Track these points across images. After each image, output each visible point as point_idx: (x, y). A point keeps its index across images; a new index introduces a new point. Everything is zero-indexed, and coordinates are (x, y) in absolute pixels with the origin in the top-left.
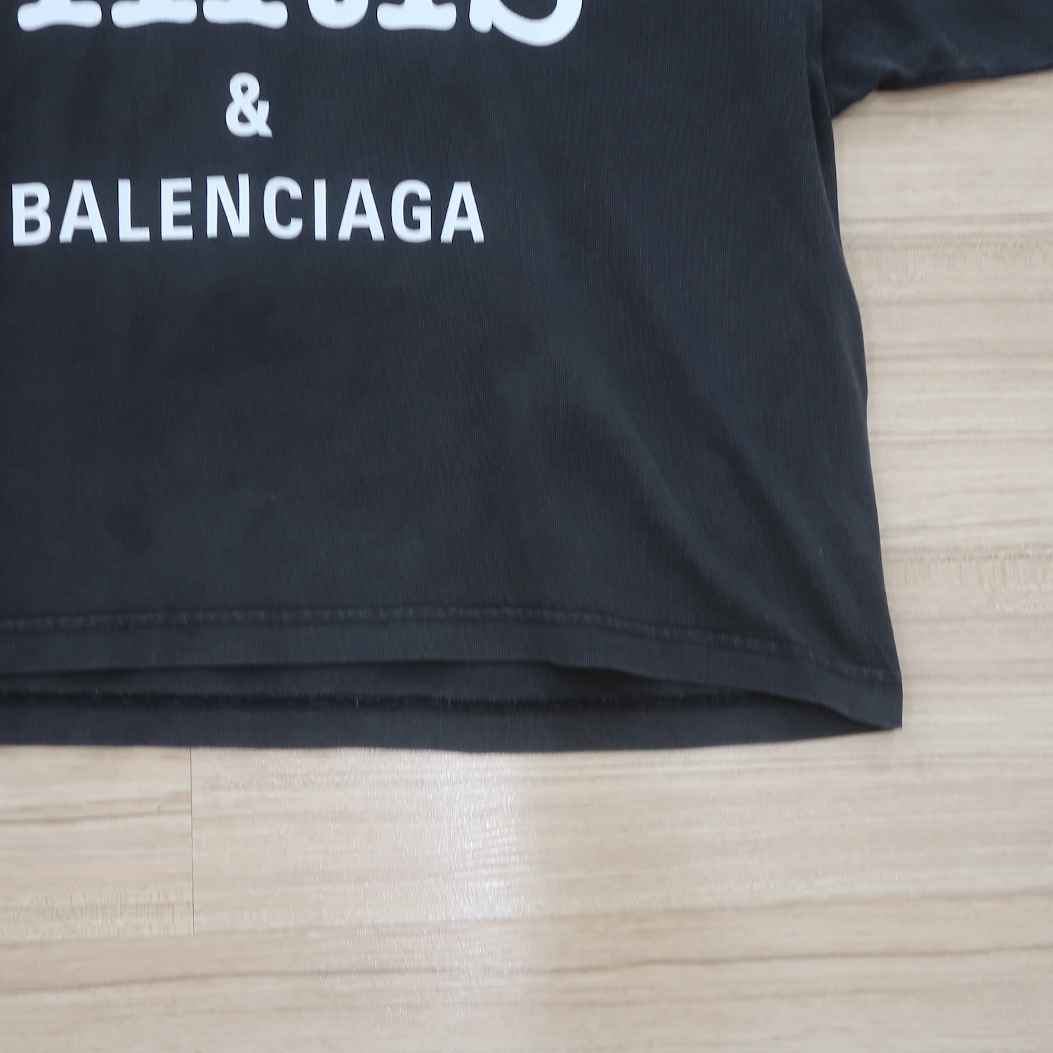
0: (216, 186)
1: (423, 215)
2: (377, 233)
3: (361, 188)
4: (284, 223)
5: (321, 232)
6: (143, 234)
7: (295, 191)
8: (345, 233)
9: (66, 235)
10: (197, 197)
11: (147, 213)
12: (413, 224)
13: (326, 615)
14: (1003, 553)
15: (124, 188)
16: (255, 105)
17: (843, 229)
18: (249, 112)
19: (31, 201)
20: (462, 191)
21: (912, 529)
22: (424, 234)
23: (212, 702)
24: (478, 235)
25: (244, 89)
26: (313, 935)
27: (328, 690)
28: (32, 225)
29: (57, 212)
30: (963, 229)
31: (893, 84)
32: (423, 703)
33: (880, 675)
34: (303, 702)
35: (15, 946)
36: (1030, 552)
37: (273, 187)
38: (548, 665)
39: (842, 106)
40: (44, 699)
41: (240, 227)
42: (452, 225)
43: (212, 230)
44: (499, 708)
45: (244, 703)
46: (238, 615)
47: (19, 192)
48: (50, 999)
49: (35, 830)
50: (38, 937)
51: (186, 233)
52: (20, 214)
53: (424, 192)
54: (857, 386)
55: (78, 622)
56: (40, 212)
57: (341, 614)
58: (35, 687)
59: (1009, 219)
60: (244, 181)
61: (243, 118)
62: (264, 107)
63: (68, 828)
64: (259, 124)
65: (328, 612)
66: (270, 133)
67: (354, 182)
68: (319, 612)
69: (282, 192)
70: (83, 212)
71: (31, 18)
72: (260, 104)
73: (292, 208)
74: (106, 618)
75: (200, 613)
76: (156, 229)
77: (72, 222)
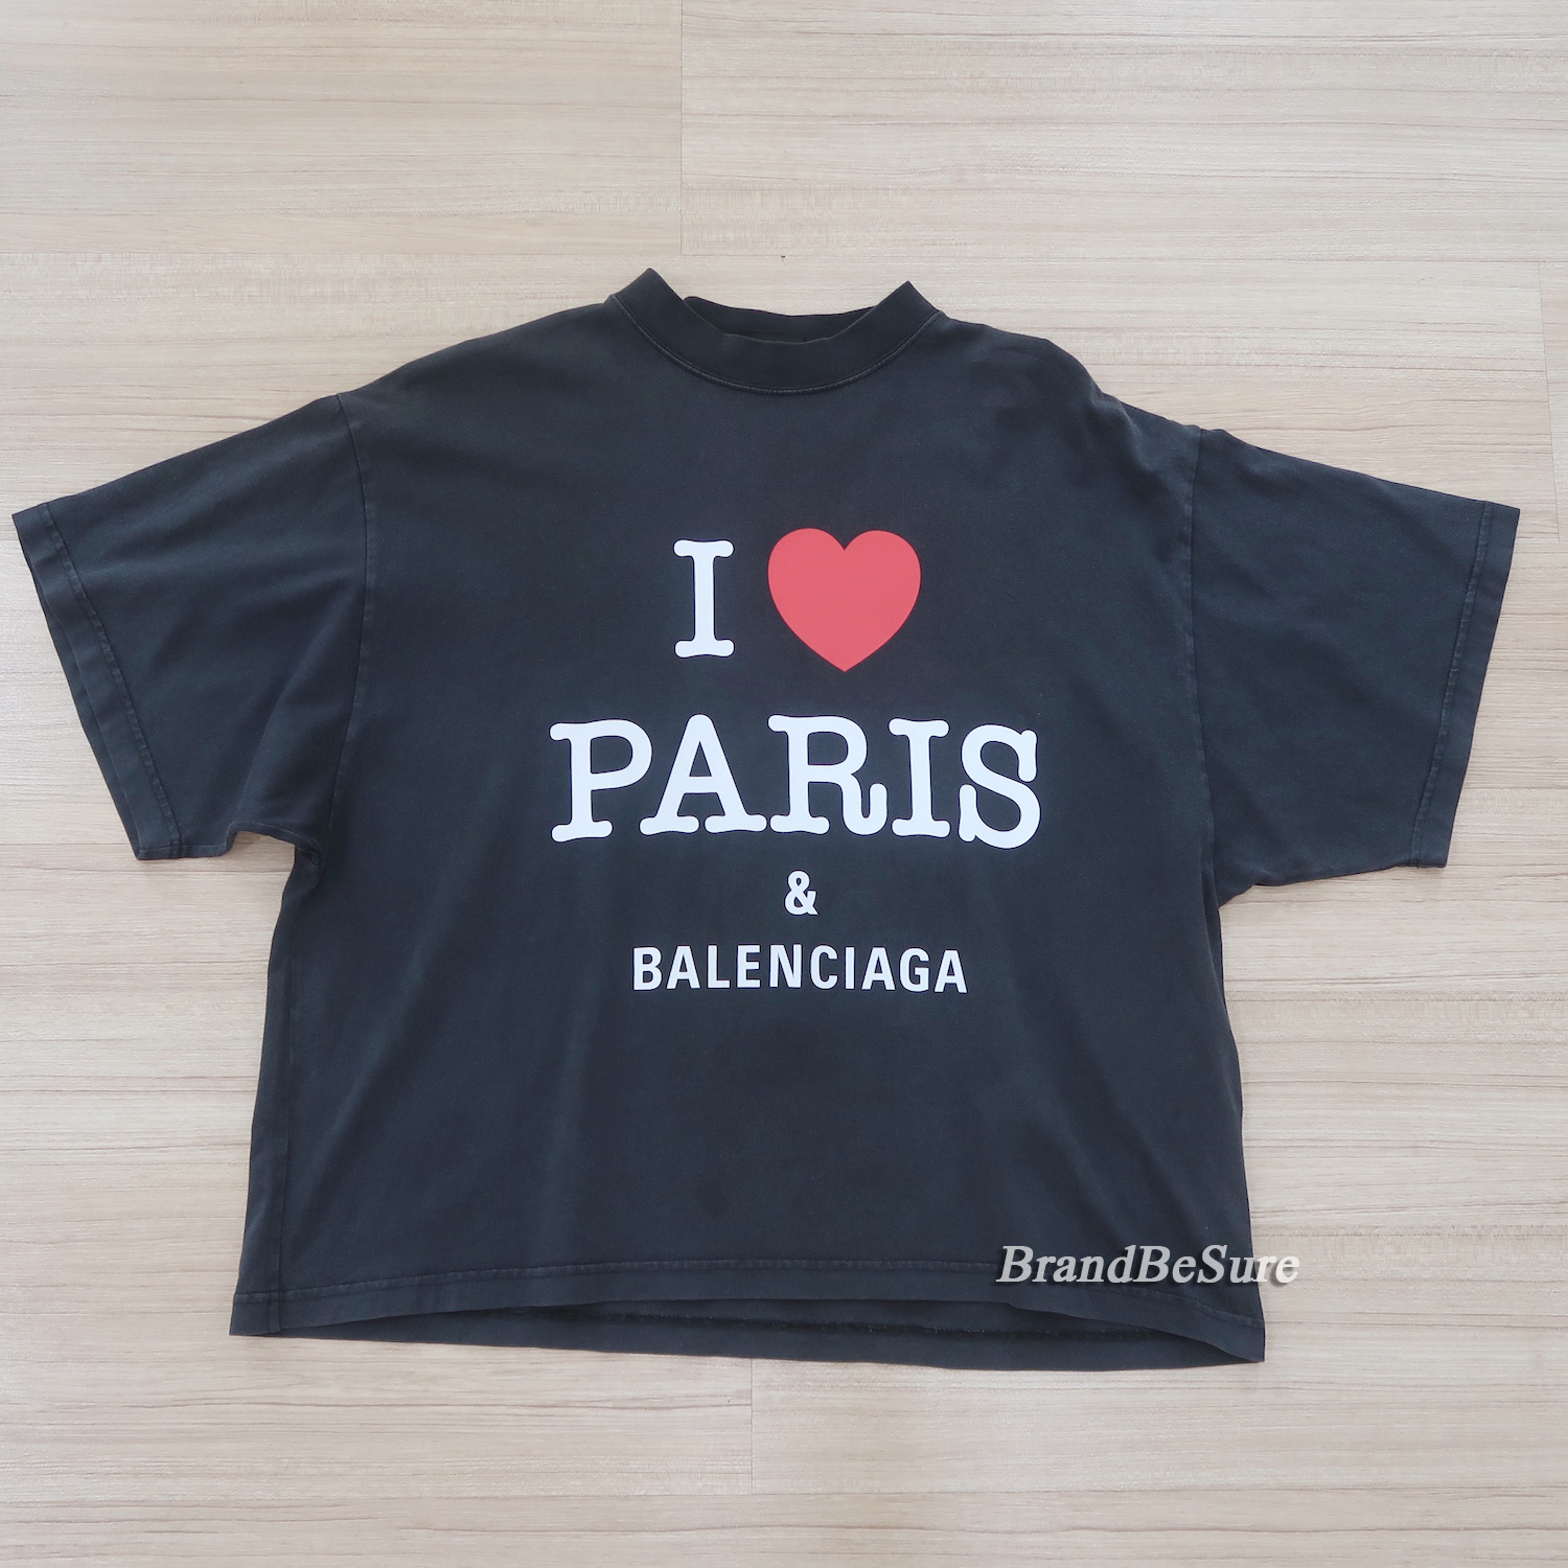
0: (778, 952)
1: (923, 973)
2: (890, 986)
3: (879, 954)
4: (824, 978)
5: (850, 984)
6: (726, 984)
7: (832, 955)
8: (867, 985)
9: (672, 985)
10: (763, 958)
11: (727, 969)
12: (915, 979)
13: (850, 1264)
14: (1342, 1232)
15: (713, 951)
16: (806, 893)
17: (1227, 986)
18: (802, 898)
19: (647, 959)
20: (951, 956)
21: (1274, 1212)
22: (923, 986)
23: (768, 1325)
24: (962, 988)
25: (799, 881)
26: (837, 1498)
27: (850, 1319)
28: (648, 977)
29: (665, 967)
30: (1316, 988)
31: (1264, 882)
32: (917, 1331)
33: (1249, 1321)
34: (832, 1328)
35: (627, 1498)
36: (1362, 1231)
37: (818, 951)
38: (1008, 1305)
39: (1226, 898)
40: (650, 1319)
41: (794, 980)
42: (943, 979)
43: (774, 983)
44: (970, 1336)
45: (791, 1326)
46: (788, 1263)
47: (639, 953)
48: (650, 1537)
49: (642, 1414)
50: (643, 1493)
51: (756, 984)
52: (639, 968)
53: (924, 957)
54: (1235, 1107)
55: (676, 1264)
56: (652, 967)
57: (860, 1264)
58: (644, 1311)
59: (1350, 981)
60: (797, 949)
61: (797, 903)
62: (812, 895)
63: (665, 1414)
64: (808, 906)
65: (851, 1262)
66: (816, 913)
67: (874, 949)
68: (844, 1262)
69: (824, 956)
70: (683, 968)
71: (649, 827)
72: (809, 892)
73: (830, 967)
74: (695, 1262)
75: (761, 1261)
76: (734, 980)
77: (676, 975)
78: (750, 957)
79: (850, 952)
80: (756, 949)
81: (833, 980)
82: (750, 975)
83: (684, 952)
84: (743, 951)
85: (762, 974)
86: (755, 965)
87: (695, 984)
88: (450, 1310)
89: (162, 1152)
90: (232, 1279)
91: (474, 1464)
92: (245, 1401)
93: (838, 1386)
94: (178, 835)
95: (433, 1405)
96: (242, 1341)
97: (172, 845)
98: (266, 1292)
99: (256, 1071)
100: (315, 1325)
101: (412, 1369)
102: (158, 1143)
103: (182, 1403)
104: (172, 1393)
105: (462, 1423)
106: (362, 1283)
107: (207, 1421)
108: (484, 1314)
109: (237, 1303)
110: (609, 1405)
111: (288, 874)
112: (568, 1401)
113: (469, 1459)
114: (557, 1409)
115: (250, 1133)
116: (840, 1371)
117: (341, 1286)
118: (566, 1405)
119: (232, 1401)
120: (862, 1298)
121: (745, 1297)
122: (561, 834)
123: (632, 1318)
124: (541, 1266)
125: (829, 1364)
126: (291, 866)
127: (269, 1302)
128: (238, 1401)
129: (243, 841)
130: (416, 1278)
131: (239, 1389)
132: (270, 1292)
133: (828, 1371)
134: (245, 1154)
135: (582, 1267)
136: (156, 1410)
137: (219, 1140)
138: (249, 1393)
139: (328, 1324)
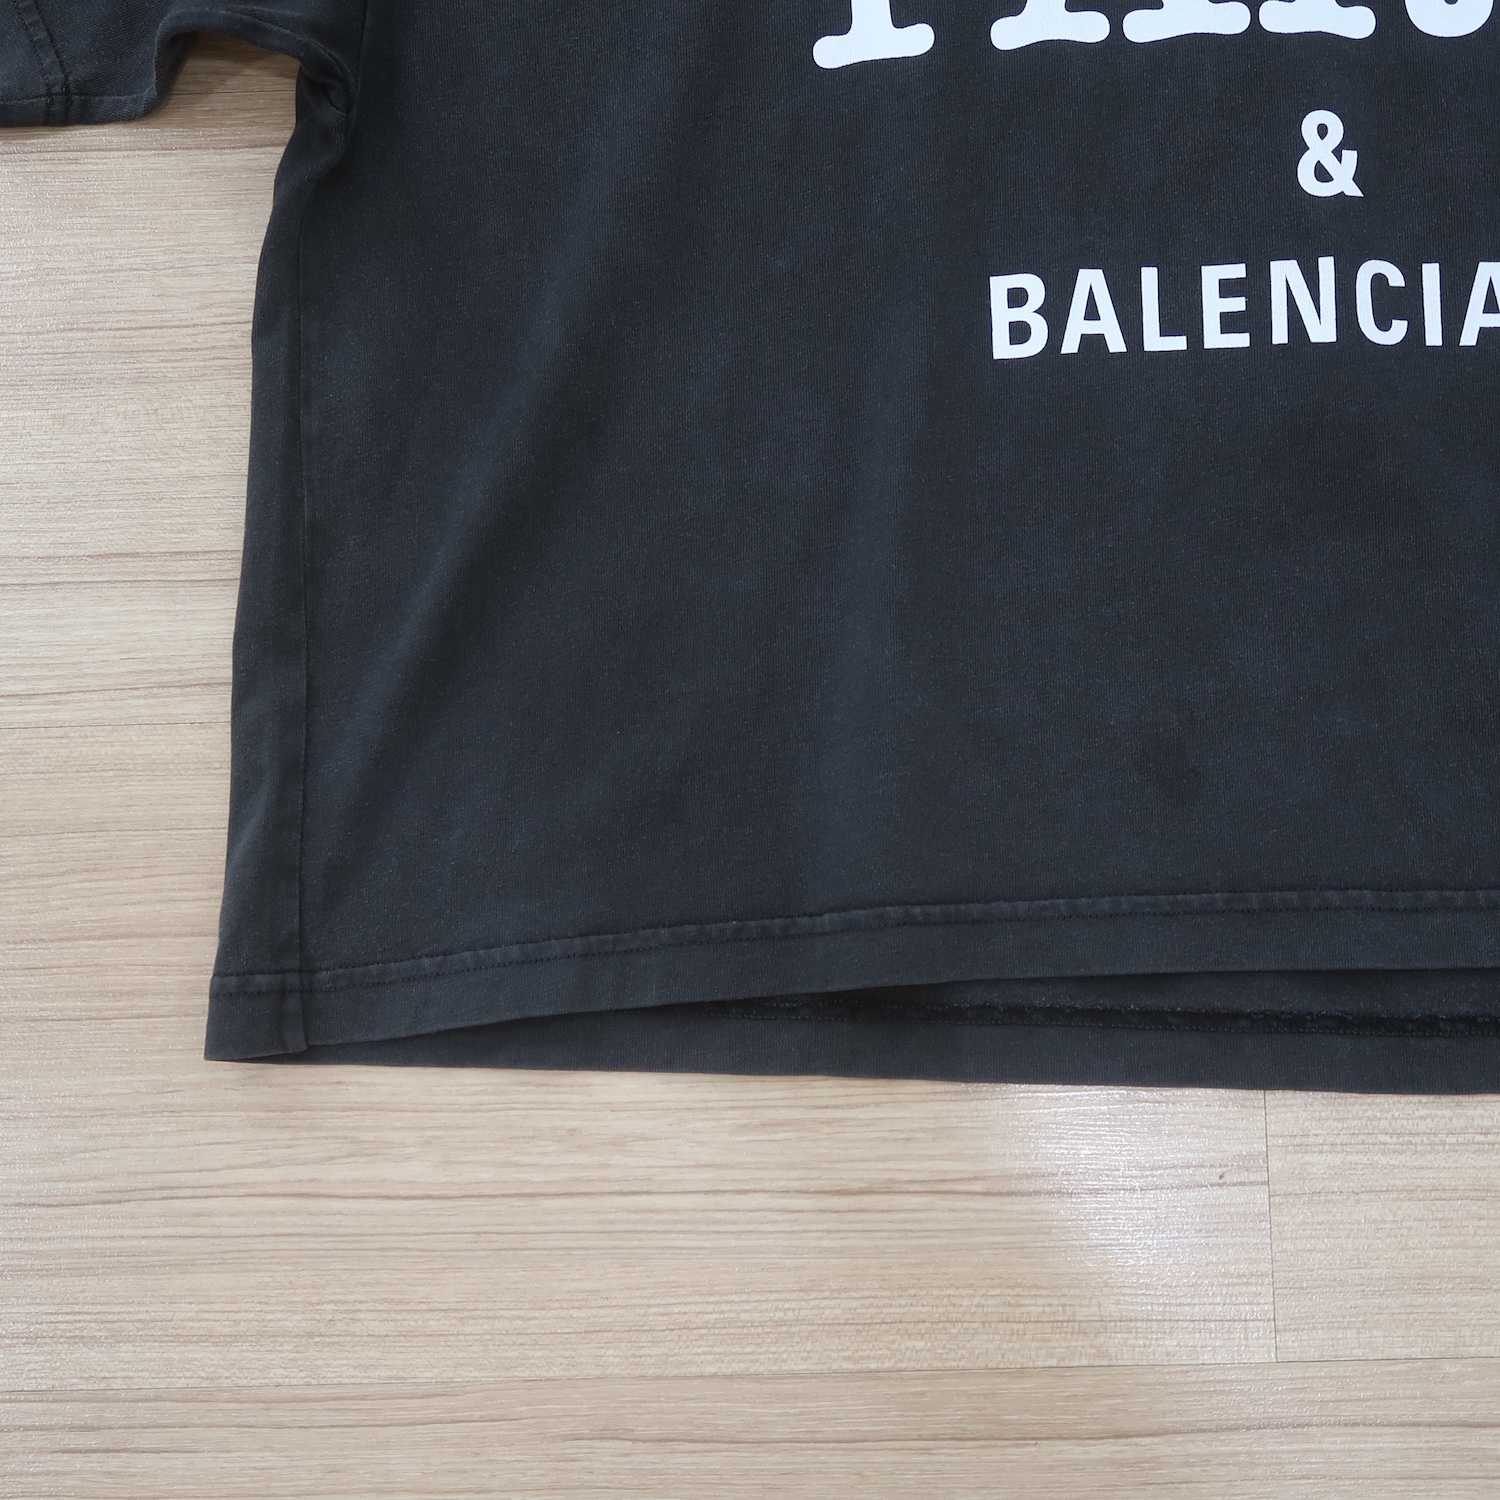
0: (1285, 273)
3: (1491, 274)
4: (1383, 324)
5: (1434, 336)
6: (1179, 343)
7: (1396, 278)
8: (1468, 338)
9: (1070, 345)
10: (1255, 288)
11: (1182, 313)
13: (1460, 897)
15: (1149, 277)
16: (1337, 153)
18: (1330, 163)
19: (1017, 298)
23: (1296, 1023)
25: (1323, 131)
26: (1449, 1368)
27: (1464, 1008)
28: (1019, 332)
29: (1056, 312)
34: (1429, 1026)
35: (1022, 1372)
37: (1367, 271)
40: (1055, 1016)
41: (1322, 329)
43: (1280, 335)
45: (1342, 1025)
46: (1334, 897)
47: (999, 286)
48: (1072, 1451)
50: (1053, 1362)
51: (1242, 340)
52: (1002, 316)
55: (1105, 904)
56: (1027, 314)
57: (1480, 894)
58: (1042, 1000)
60: (1326, 266)
61: (1322, 174)
62: (1351, 157)
64: (1344, 180)
65: (1462, 894)
66: (1360, 194)
67: (1482, 265)
68: (1448, 893)
69: (1379, 281)
70: (1092, 313)
71: (1007, 35)
72: (1345, 152)
73: (1396, 303)
74: (1143, 899)
75: (1277, 894)
76: (1195, 334)
77: (1077, 328)
78: (1227, 288)
79: (1431, 273)
80: (1238, 271)
81: (1399, 330)
82: (1229, 323)
83: (1091, 281)
84: (1212, 276)
85: (1255, 319)
86: (1238, 304)
87: (1116, 344)
88: (649, 1002)
89: (56, 703)
90: (207, 950)
91: (710, 1308)
92: (242, 1191)
93: (1443, 1143)
94: (60, 76)
95: (622, 1193)
96: (230, 1072)
97: (49, 94)
98: (276, 972)
99: (236, 541)
100: (378, 1036)
101: (574, 1124)
102: (47, 686)
103: (118, 1196)
104: (96, 1178)
105: (680, 1227)
106: (466, 953)
107: (169, 1231)
108: (719, 1009)
109: (218, 995)
110: (977, 1187)
111: (281, 150)
112: (892, 1181)
113: (698, 1299)
114: (875, 1198)
115: (229, 662)
116: (1447, 1112)
117: (426, 961)
118: (889, 1189)
119: (218, 1192)
120: (1488, 964)
121: (1248, 967)
122: (830, 53)
123: (1017, 1014)
124: (832, 910)
125: (1424, 1099)
126: (288, 135)
127: (283, 992)
128: (230, 1191)
129: (191, 88)
130: (577, 941)
131: (230, 1167)
132: (282, 972)
133: (1423, 1112)
134: (220, 705)
135: (917, 910)
136: (65, 1211)
137: (167, 678)
138: (250, 1175)
139: (403, 1034)
